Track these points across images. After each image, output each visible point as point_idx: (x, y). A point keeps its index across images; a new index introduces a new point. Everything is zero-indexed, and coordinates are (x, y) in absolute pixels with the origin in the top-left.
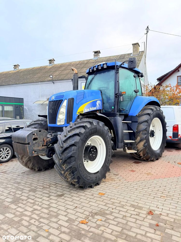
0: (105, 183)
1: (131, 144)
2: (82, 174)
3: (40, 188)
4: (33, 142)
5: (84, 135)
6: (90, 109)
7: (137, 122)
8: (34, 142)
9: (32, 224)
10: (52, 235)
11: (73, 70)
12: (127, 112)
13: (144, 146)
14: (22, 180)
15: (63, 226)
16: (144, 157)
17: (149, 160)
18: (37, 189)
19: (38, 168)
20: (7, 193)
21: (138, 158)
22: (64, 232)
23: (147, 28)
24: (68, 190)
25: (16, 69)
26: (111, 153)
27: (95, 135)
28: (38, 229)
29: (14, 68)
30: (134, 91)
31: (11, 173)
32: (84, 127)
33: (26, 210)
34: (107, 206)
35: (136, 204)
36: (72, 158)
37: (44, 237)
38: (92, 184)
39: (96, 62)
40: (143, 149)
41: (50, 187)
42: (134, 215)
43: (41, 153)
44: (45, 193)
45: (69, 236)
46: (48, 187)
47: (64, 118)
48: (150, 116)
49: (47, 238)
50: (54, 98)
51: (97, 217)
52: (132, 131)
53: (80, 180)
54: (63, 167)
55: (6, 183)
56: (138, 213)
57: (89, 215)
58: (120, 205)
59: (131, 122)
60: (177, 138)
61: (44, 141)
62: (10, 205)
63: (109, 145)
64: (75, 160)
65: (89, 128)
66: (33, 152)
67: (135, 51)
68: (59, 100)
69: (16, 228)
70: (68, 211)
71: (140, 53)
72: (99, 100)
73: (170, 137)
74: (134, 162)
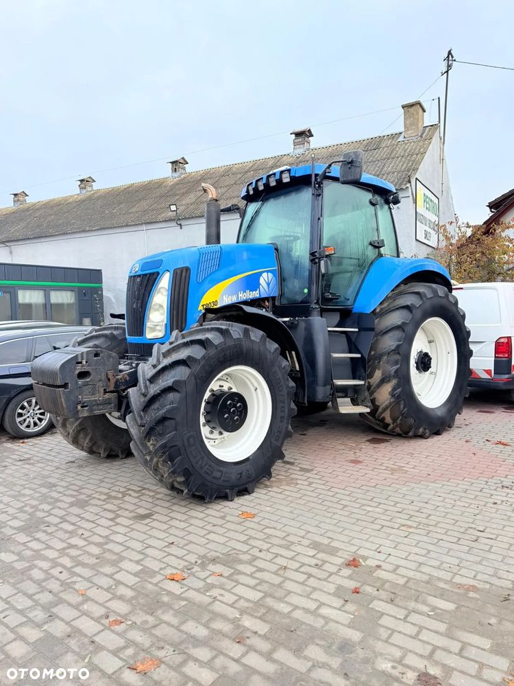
0: (269, 489)
1: (356, 389)
2: (197, 463)
3: (99, 499)
4: (77, 383)
5: (202, 363)
6: (240, 295)
7: (373, 329)
8: (80, 382)
9: (53, 577)
10: (89, 603)
11: (205, 191)
12: (349, 303)
13: (392, 394)
14: (62, 480)
15: (122, 583)
16: (397, 426)
17: (411, 434)
18: (91, 501)
19: (105, 449)
20: (17, 507)
21: (382, 430)
22: (121, 598)
23: (448, 57)
24: (168, 504)
25: (84, 191)
26: (286, 411)
27: (238, 364)
28: (62, 589)
29: (81, 188)
30: (371, 244)
31: (41, 463)
32: (203, 343)
33: (49, 547)
34: (249, 543)
35: (326, 541)
36: (167, 423)
37: (70, 604)
38: (228, 491)
39: (299, 160)
40: (390, 404)
41: (124, 495)
42: (309, 567)
43: (100, 410)
44: (107, 510)
45: (129, 606)
46: (120, 496)
47: (162, 321)
48: (411, 312)
49: (76, 609)
50: (137, 269)
51: (214, 567)
52: (359, 356)
53: (192, 479)
54: (149, 444)
55: (22, 485)
56: (320, 563)
57: (196, 562)
58: (284, 542)
59: (357, 330)
60: (507, 376)
61: (109, 380)
62: (15, 534)
63: (280, 391)
64: (176, 427)
65: (216, 347)
66: (79, 407)
67: (411, 124)
68: (151, 274)
69: (14, 585)
70: (148, 551)
71: (424, 131)
72: (267, 272)
73: (488, 372)
74: (369, 438)
